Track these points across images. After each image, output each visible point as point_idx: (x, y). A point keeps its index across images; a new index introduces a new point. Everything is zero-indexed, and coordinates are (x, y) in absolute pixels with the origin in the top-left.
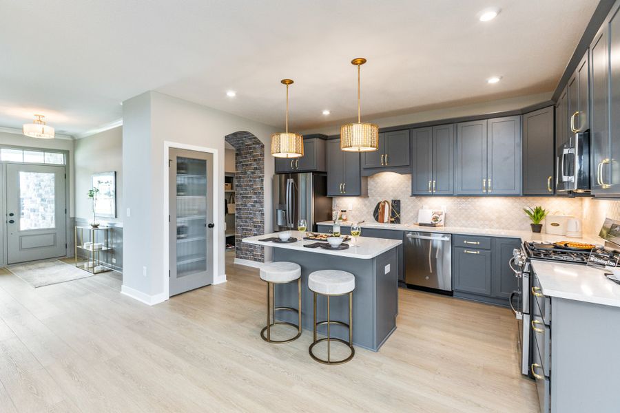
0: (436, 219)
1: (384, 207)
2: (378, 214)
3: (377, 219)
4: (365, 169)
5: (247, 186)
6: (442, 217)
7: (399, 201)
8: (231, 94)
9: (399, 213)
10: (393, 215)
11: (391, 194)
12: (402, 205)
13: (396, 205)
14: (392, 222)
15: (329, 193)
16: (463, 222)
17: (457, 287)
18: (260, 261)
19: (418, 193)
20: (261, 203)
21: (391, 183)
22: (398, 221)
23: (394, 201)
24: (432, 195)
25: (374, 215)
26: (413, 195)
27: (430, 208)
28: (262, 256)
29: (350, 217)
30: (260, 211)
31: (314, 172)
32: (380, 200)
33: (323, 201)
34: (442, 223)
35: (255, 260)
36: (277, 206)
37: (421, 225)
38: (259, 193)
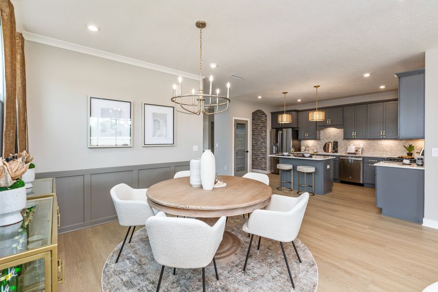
0: (357, 151)
1: (329, 145)
2: (325, 148)
3: (325, 151)
4: (319, 126)
5: (258, 134)
6: (360, 150)
7: (337, 142)
8: (260, 97)
9: (337, 148)
10: (334, 148)
11: (333, 138)
12: (339, 144)
13: (336, 144)
14: (334, 152)
15: (299, 138)
16: (372, 152)
17: (366, 182)
18: (264, 170)
19: (347, 137)
20: (265, 143)
21: (333, 133)
22: (336, 152)
23: (334, 142)
24: (355, 139)
25: (324, 149)
26: (344, 139)
27: (354, 145)
28: (266, 168)
29: (310, 150)
30: (265, 146)
31: (292, 128)
32: (327, 141)
33: (296, 142)
34: (360, 153)
35: (262, 169)
36: (273, 144)
37: (348, 153)
38: (265, 138)
